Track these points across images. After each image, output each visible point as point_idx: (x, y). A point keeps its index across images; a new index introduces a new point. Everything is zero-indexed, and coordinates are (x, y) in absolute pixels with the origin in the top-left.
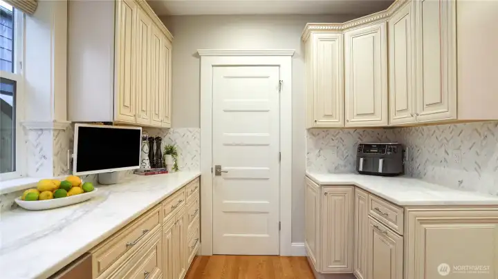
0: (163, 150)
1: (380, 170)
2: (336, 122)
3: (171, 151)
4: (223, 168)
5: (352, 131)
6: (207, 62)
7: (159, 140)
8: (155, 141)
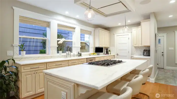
0: (108, 51)
1: (145, 55)
2: (140, 45)
3: (109, 51)
4: (119, 54)
5: (144, 47)
6: (115, 35)
7: (108, 49)
8: (107, 49)
